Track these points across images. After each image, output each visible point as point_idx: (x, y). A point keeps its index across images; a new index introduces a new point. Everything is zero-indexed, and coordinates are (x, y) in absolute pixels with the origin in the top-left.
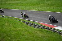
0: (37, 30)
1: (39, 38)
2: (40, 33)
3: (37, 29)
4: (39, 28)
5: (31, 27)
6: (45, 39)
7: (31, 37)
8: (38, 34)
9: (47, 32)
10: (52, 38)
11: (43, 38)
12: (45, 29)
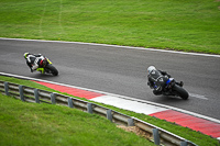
0: (33, 110)
1: (39, 138)
2: (44, 121)
3: (33, 103)
4: (38, 101)
5: (11, 100)
6: (61, 140)
7: (12, 135)
8: (35, 123)
9: (69, 113)
10: (86, 135)
11: (55, 137)
12: (62, 105)
